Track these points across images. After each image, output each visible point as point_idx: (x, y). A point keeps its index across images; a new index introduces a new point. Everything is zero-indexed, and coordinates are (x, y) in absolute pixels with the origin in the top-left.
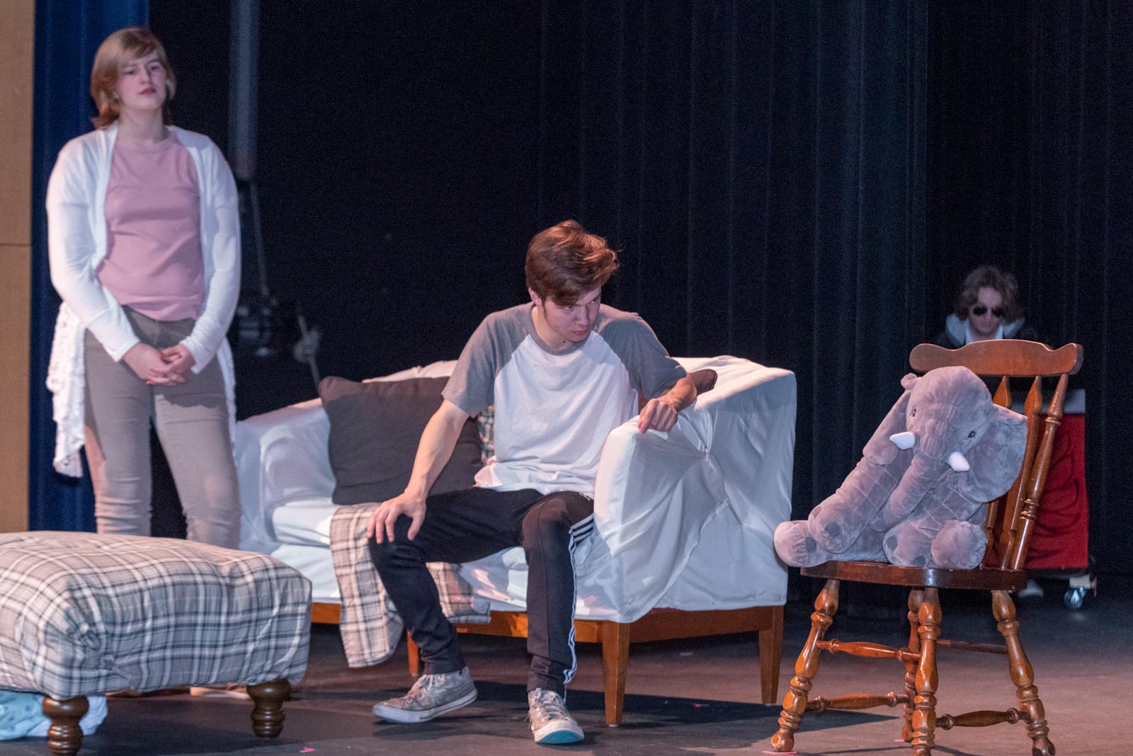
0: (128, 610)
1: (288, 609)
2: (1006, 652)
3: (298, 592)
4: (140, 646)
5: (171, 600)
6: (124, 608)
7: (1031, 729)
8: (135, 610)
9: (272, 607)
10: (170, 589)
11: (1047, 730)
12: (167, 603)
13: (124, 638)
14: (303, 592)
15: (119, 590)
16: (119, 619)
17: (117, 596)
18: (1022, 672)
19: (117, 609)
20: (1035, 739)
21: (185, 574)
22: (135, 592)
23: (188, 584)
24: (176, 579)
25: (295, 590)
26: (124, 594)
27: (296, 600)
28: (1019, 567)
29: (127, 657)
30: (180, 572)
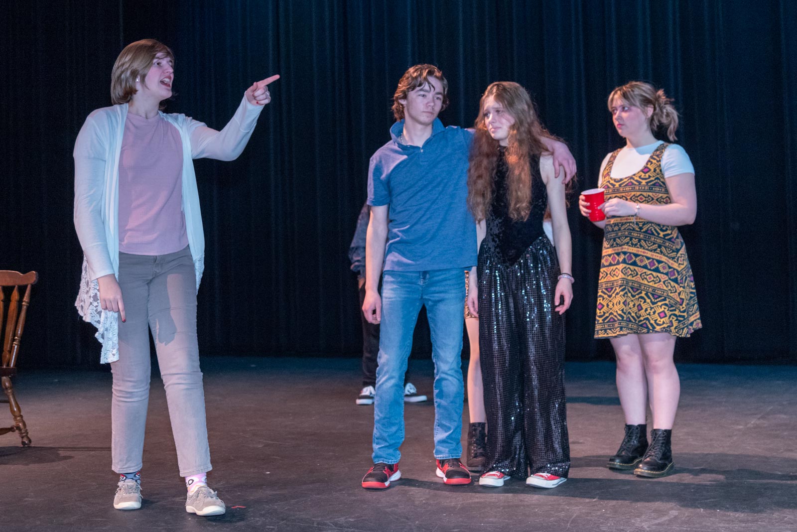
2: (8, 402)
7: (21, 433)
11: (27, 433)
18: (15, 409)
20: (23, 437)
28: (13, 366)
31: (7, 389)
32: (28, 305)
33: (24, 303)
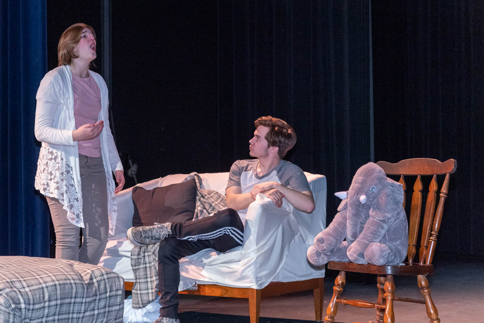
0: (36, 298)
1: (114, 293)
2: (424, 302)
3: (118, 285)
4: (42, 314)
5: (58, 292)
6: (34, 297)
8: (40, 297)
9: (106, 293)
10: (58, 287)
12: (56, 293)
13: (34, 311)
14: (120, 285)
15: (31, 288)
16: (32, 302)
17: (31, 291)
18: (432, 312)
19: (31, 297)
21: (65, 280)
22: (40, 289)
23: (67, 284)
24: (61, 282)
25: (116, 284)
26: (34, 290)
27: (117, 289)
28: (430, 264)
29: (36, 320)
30: (63, 279)
31: (422, 288)
32: (446, 196)
33: (441, 195)
